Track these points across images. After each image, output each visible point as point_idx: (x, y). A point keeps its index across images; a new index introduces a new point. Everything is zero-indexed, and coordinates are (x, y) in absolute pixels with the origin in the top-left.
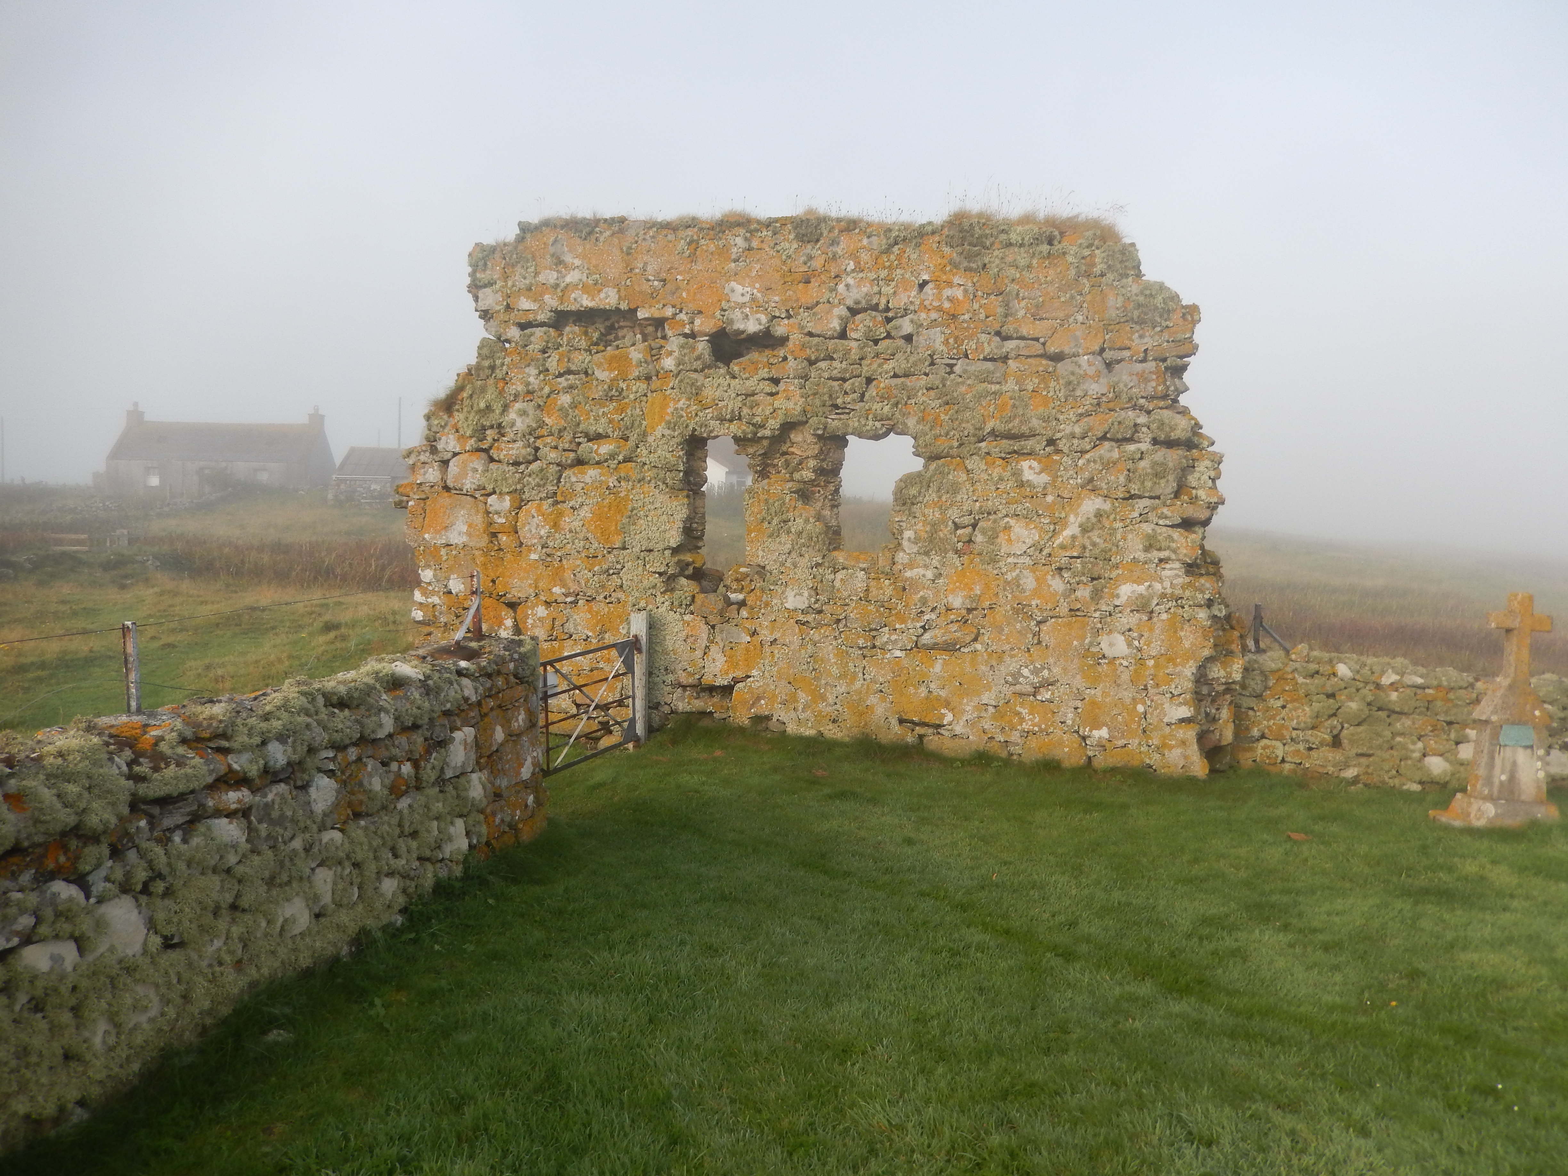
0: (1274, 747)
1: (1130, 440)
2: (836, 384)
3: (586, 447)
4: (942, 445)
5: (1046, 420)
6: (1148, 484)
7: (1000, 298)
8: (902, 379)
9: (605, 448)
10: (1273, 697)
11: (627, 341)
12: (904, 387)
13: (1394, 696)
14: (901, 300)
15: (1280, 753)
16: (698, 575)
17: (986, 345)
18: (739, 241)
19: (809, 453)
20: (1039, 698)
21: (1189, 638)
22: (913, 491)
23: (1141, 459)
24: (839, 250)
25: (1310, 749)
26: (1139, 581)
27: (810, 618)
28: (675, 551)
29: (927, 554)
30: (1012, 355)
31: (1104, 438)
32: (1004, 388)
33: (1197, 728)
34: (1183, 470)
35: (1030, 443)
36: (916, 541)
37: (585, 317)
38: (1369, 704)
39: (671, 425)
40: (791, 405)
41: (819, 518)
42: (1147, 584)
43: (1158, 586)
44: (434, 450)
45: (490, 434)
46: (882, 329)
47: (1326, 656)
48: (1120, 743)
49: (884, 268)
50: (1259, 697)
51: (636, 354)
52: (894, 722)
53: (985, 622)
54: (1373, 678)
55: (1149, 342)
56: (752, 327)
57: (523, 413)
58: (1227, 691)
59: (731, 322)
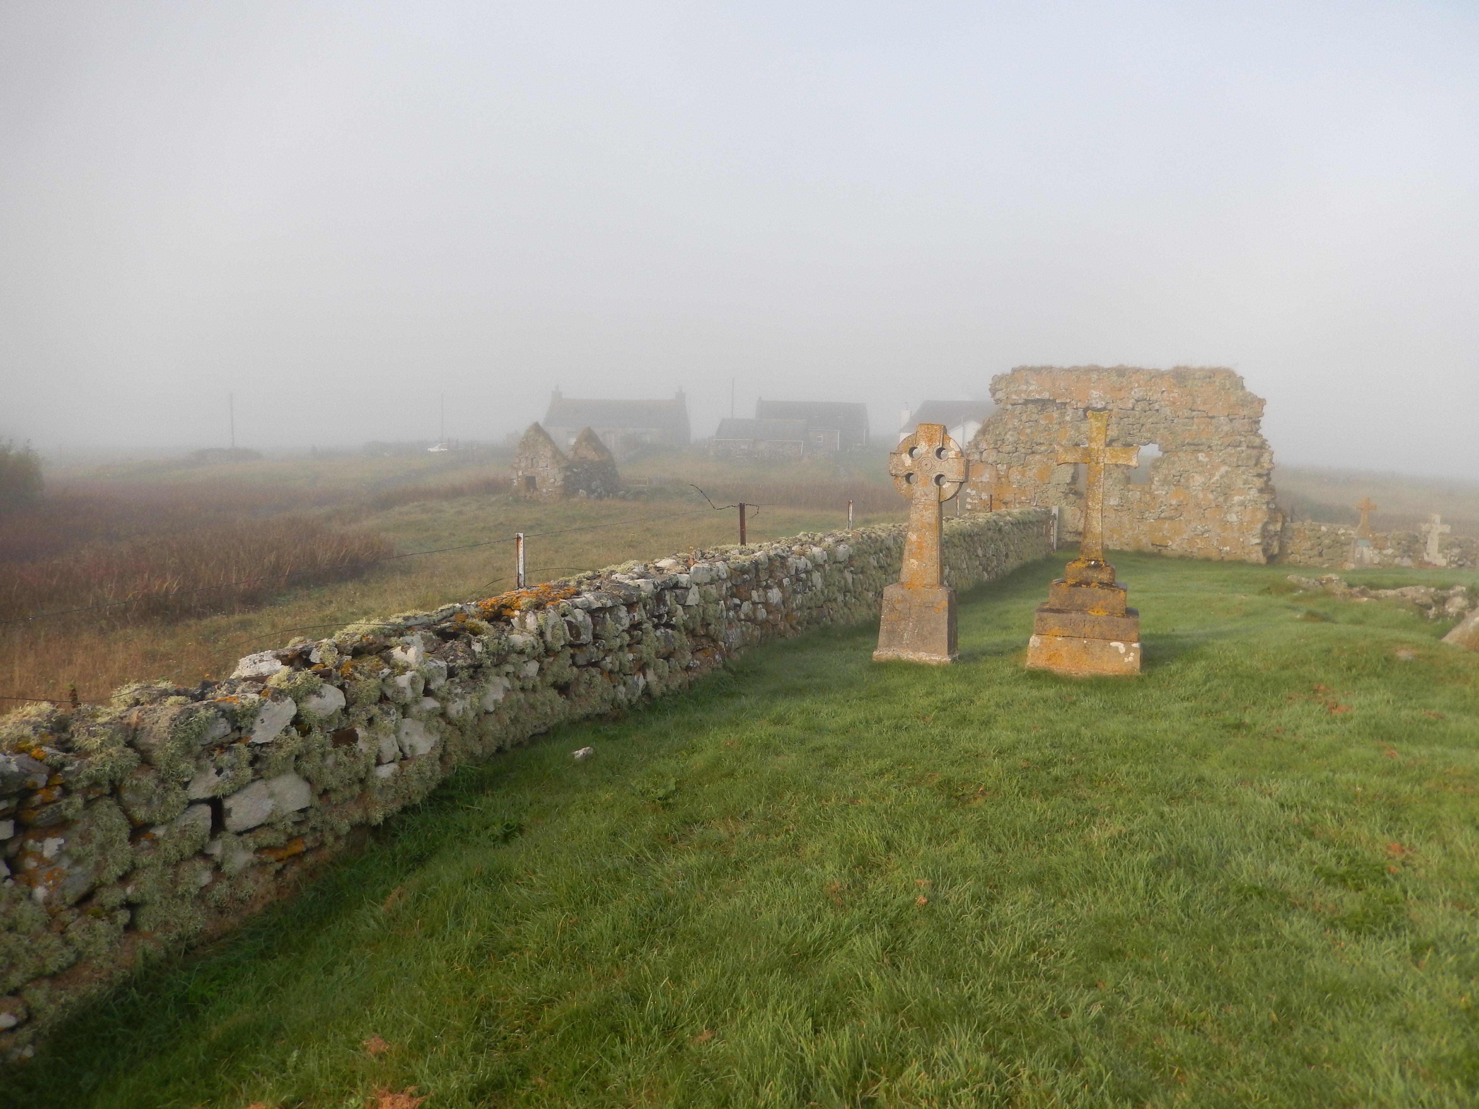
0: (1296, 556)
1: (1239, 446)
2: (1130, 426)
3: (1036, 447)
4: (1169, 448)
5: (1208, 439)
6: (1245, 462)
7: (1192, 397)
8: (1155, 425)
9: (1043, 448)
10: (1295, 538)
11: (1051, 410)
12: (1156, 428)
13: (1341, 538)
14: (1155, 397)
15: (1299, 559)
16: (1076, 493)
17: (1186, 413)
18: (1095, 376)
20: (1204, 536)
21: (1259, 515)
22: (1158, 464)
23: (1243, 453)
24: (1132, 380)
25: (1310, 557)
26: (1241, 495)
27: (1119, 508)
28: (1068, 484)
29: (1163, 486)
30: (1196, 417)
31: (1229, 445)
32: (1192, 428)
33: (1263, 547)
34: (1259, 456)
35: (1201, 447)
36: (1159, 481)
37: (1035, 402)
38: (1333, 541)
39: (1068, 440)
41: (1123, 473)
42: (1244, 496)
43: (1248, 497)
44: (977, 448)
45: (999, 443)
46: (1148, 407)
47: (1317, 523)
48: (1234, 552)
49: (1149, 386)
50: (1291, 538)
51: (1056, 415)
52: (1150, 545)
53: (1184, 510)
54: (1335, 532)
55: (1245, 412)
56: (1099, 406)
57: (1012, 435)
58: (1276, 535)
59: (1091, 404)
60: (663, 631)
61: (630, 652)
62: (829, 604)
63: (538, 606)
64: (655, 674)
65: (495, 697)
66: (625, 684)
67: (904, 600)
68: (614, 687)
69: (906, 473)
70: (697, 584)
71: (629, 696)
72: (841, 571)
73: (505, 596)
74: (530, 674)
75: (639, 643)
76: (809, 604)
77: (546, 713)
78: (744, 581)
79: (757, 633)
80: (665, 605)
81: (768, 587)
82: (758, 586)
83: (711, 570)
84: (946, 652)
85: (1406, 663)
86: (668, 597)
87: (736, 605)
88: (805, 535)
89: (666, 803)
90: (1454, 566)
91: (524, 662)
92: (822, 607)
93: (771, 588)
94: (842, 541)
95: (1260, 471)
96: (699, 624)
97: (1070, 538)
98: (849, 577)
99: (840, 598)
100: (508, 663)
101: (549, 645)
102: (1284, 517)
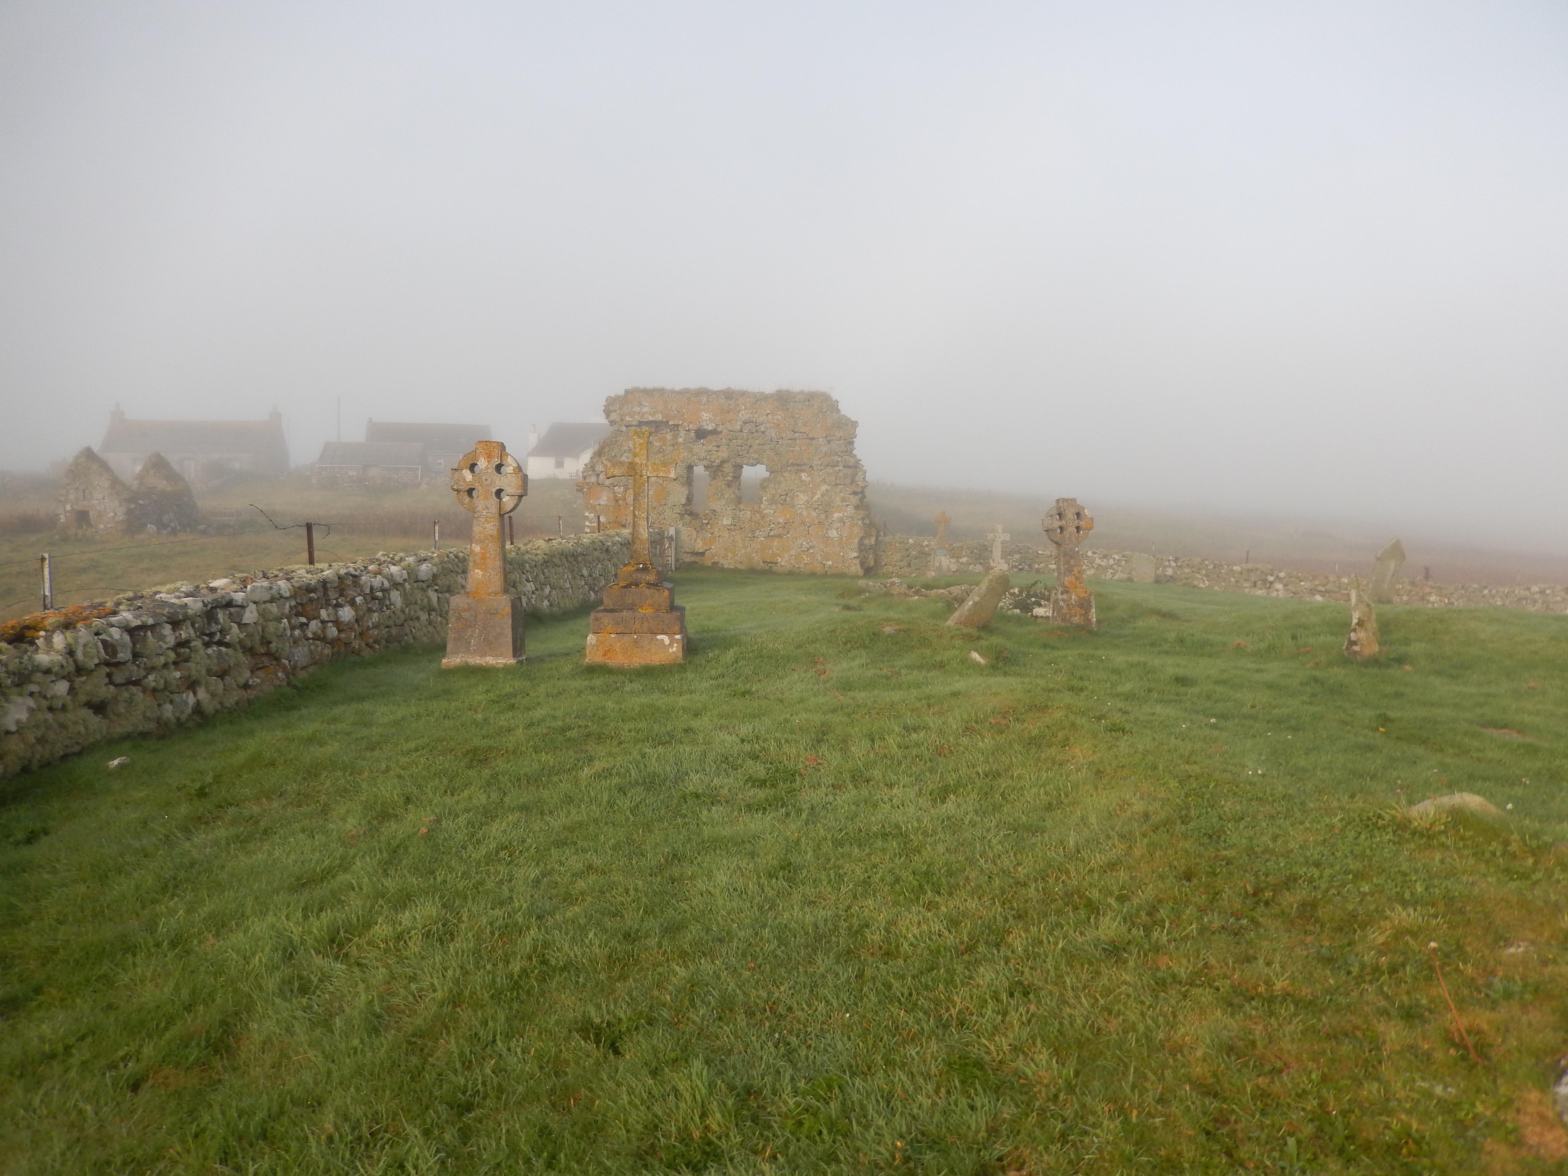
0: (889, 568)
1: (837, 466)
2: (739, 447)
4: (775, 468)
5: (809, 459)
6: (842, 480)
7: (793, 419)
8: (762, 446)
10: (887, 550)
11: (664, 431)
12: (762, 449)
13: (927, 549)
14: (761, 420)
15: (891, 570)
16: (691, 514)
17: (789, 435)
18: (705, 398)
19: (730, 471)
20: (809, 552)
21: (856, 530)
22: (766, 483)
23: (840, 472)
24: (739, 402)
26: (840, 512)
27: (732, 528)
28: (683, 505)
29: (771, 505)
30: (798, 438)
31: (828, 465)
32: (795, 449)
33: (860, 560)
34: (854, 475)
35: (804, 468)
36: (767, 501)
37: (649, 423)
38: (919, 552)
39: (682, 462)
40: (724, 455)
41: (734, 493)
42: (843, 513)
43: (846, 514)
46: (754, 429)
47: (906, 537)
48: (836, 565)
49: (755, 408)
50: (883, 551)
51: (669, 437)
52: (761, 562)
53: (791, 527)
54: (920, 543)
55: (841, 434)
56: (710, 428)
57: (627, 457)
58: (871, 548)
59: (702, 426)
60: (215, 648)
61: (177, 669)
62: (411, 623)
63: (67, 626)
64: (208, 692)
65: (17, 716)
66: (171, 702)
67: (469, 609)
68: (159, 705)
69: (467, 488)
70: (255, 603)
71: (177, 715)
72: (424, 590)
73: (27, 618)
74: (59, 694)
75: (187, 660)
76: (389, 623)
77: (79, 733)
78: (311, 600)
79: (327, 651)
80: (217, 623)
81: (338, 606)
82: (327, 604)
83: (271, 588)
84: (511, 655)
85: (889, 636)
86: (221, 615)
87: (302, 625)
88: (384, 555)
89: (202, 793)
90: (1015, 570)
91: (52, 682)
92: (402, 625)
93: (341, 606)
94: (425, 560)
95: (856, 489)
96: (258, 642)
97: (688, 559)
98: (434, 597)
99: (424, 617)
100: (32, 682)
101: (80, 664)
102: (878, 532)
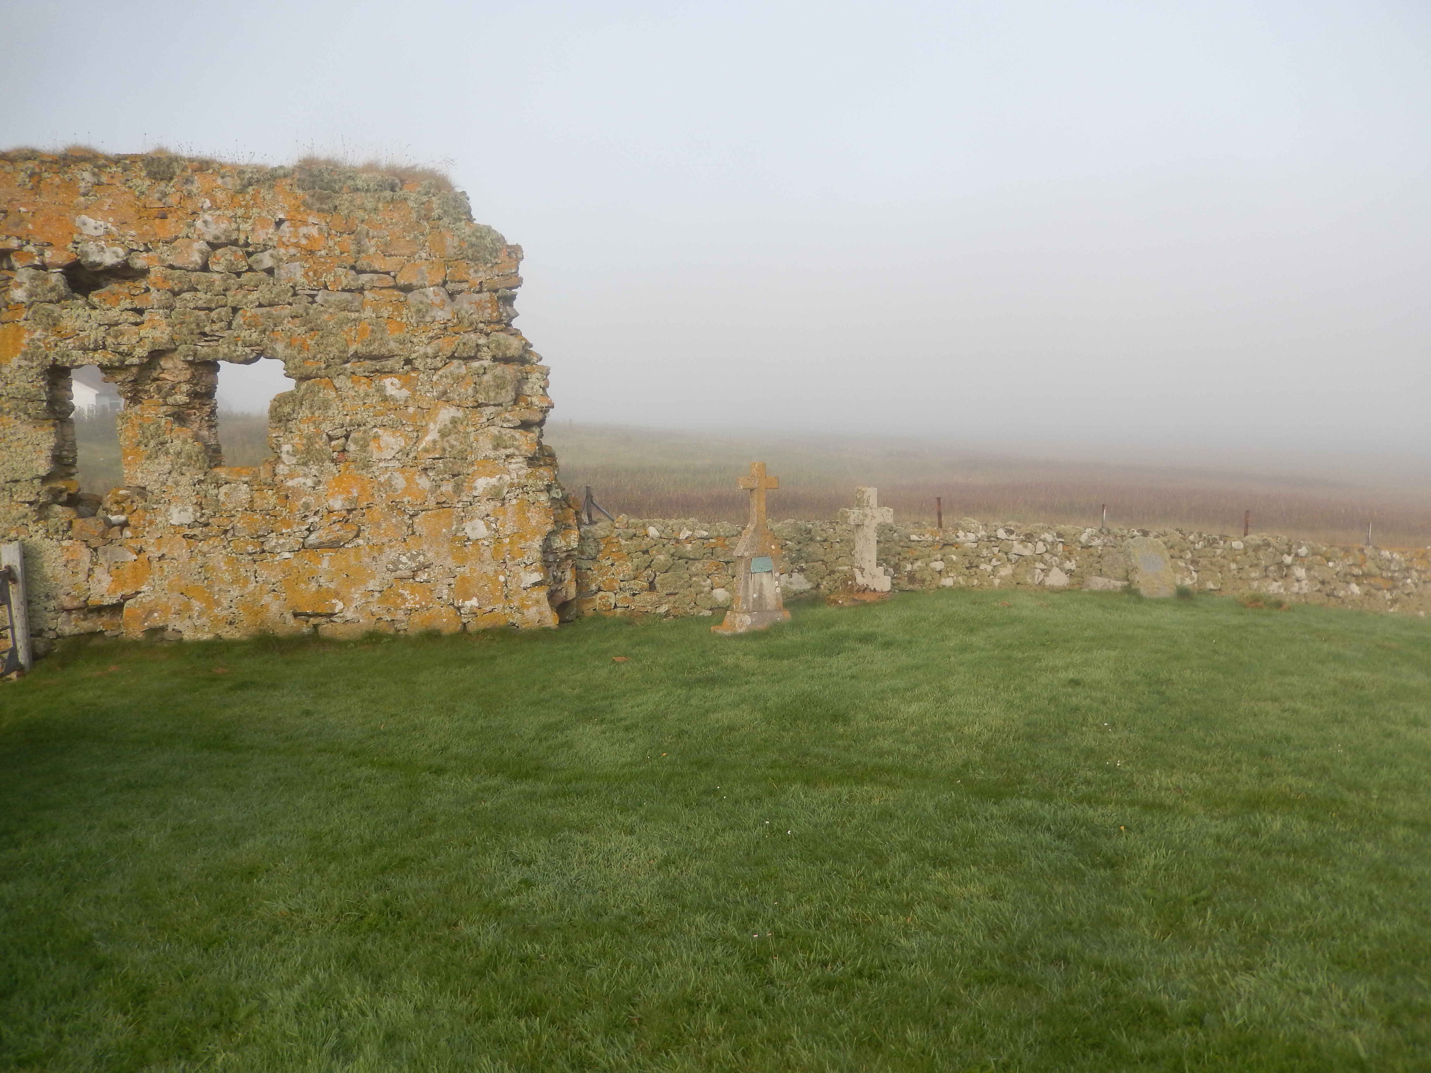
0: (608, 597)
1: (474, 358)
2: (202, 313)
4: (311, 367)
5: (402, 342)
6: (492, 394)
7: (352, 237)
8: (268, 309)
10: (604, 557)
12: (270, 316)
13: (689, 547)
14: (260, 236)
15: (613, 601)
17: (343, 277)
18: (87, 175)
19: (181, 378)
20: (418, 579)
21: (535, 517)
22: (287, 409)
23: (485, 373)
24: (193, 189)
25: (634, 595)
26: (491, 475)
27: (197, 531)
28: (45, 479)
29: (305, 464)
30: (367, 286)
31: (452, 357)
32: (363, 316)
33: (547, 589)
34: (519, 381)
35: (390, 363)
36: (294, 453)
38: (672, 555)
39: (28, 356)
40: (157, 334)
41: (197, 438)
42: (498, 476)
43: (507, 478)
46: (244, 263)
47: (640, 522)
48: (488, 608)
49: (241, 206)
50: (594, 559)
52: (289, 616)
53: (364, 520)
54: (674, 535)
55: (481, 276)
56: (109, 258)
58: (569, 557)
59: (86, 254)
95: (525, 416)
